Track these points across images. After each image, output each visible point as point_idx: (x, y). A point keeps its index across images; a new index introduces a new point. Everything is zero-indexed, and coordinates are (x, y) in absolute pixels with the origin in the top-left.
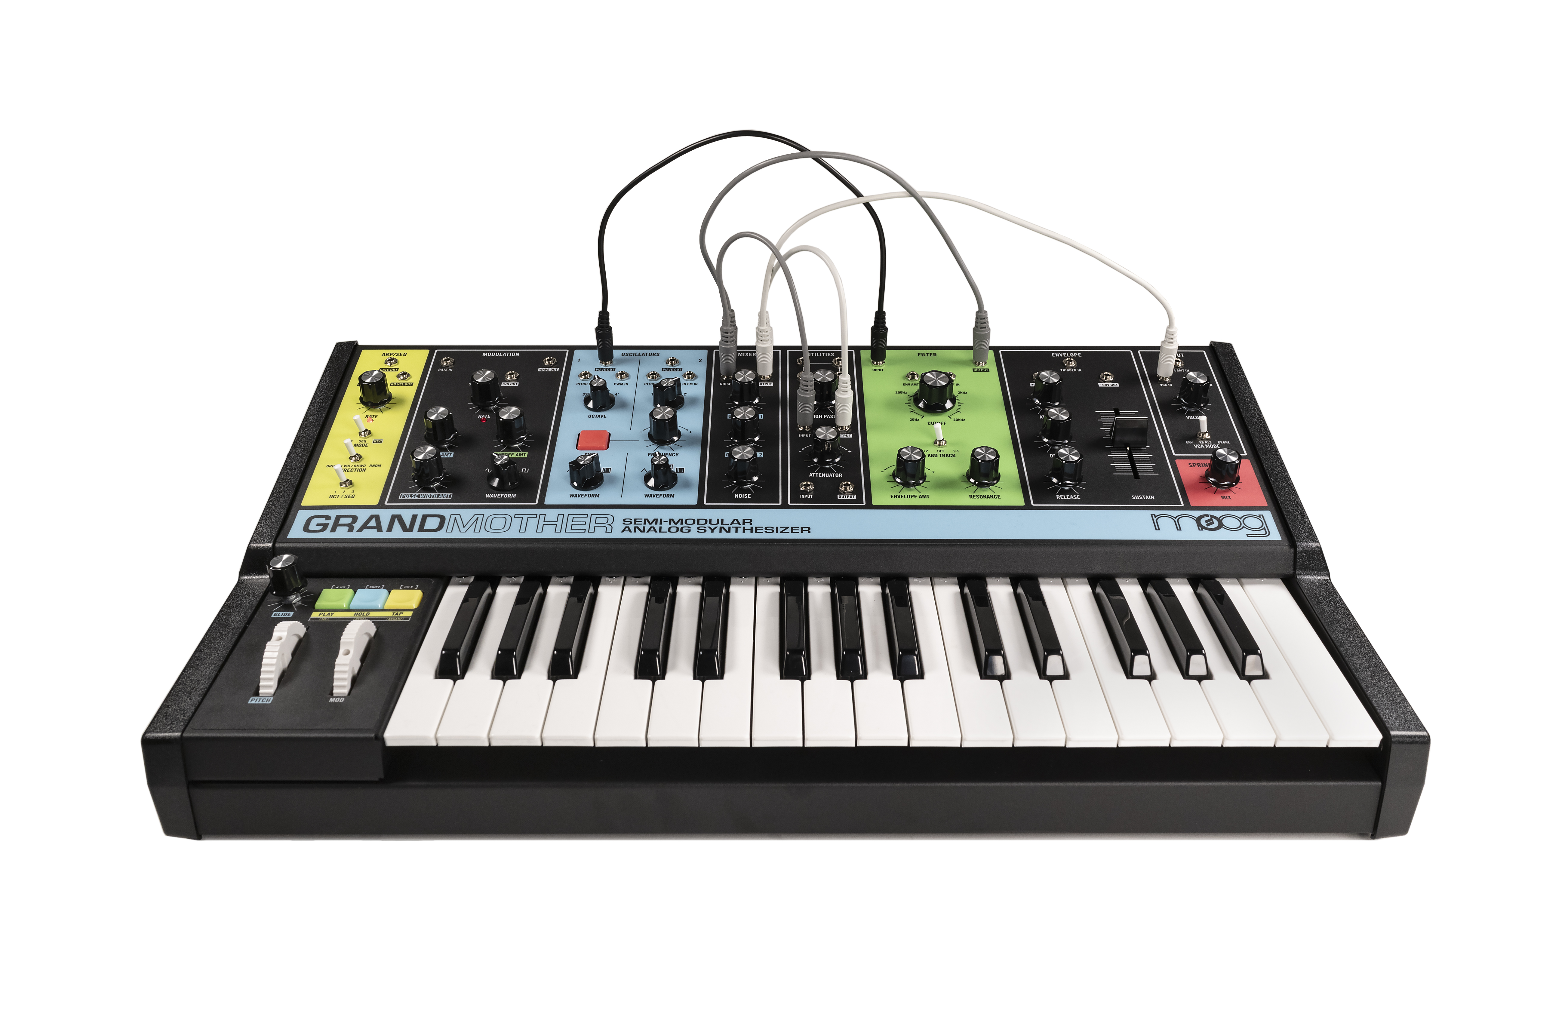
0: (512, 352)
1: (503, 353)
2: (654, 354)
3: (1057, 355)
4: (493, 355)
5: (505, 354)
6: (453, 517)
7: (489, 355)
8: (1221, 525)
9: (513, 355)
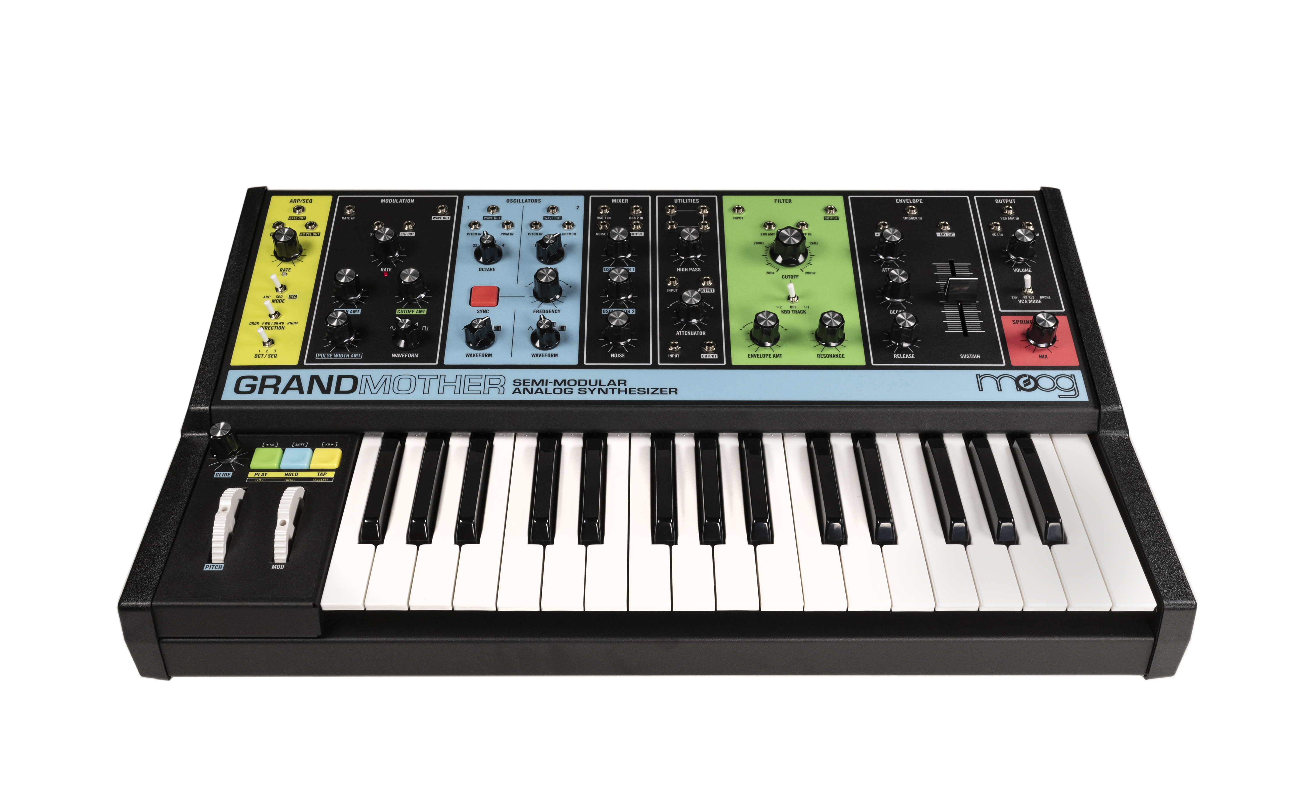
0: (407, 198)
1: (399, 199)
2: (536, 201)
3: (901, 201)
4: (390, 201)
5: (401, 201)
6: (364, 378)
7: (387, 201)
8: (1037, 386)
9: (409, 201)
